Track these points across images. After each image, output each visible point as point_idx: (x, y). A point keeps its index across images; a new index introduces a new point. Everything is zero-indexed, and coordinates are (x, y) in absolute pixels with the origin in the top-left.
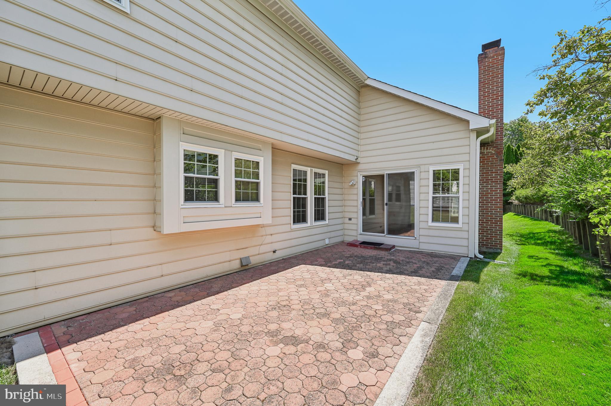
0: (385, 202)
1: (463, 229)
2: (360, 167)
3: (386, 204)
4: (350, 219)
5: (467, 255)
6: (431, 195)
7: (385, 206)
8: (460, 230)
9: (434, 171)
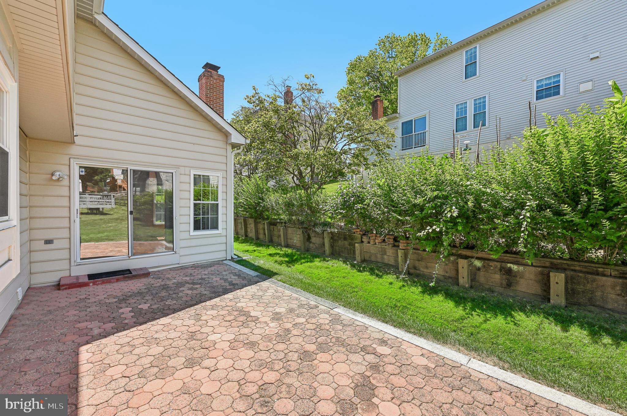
0: (129, 210)
1: (222, 235)
2: (74, 150)
3: (131, 213)
4: (48, 242)
5: (225, 259)
6: (192, 202)
7: (129, 215)
8: (220, 236)
9: (194, 175)
